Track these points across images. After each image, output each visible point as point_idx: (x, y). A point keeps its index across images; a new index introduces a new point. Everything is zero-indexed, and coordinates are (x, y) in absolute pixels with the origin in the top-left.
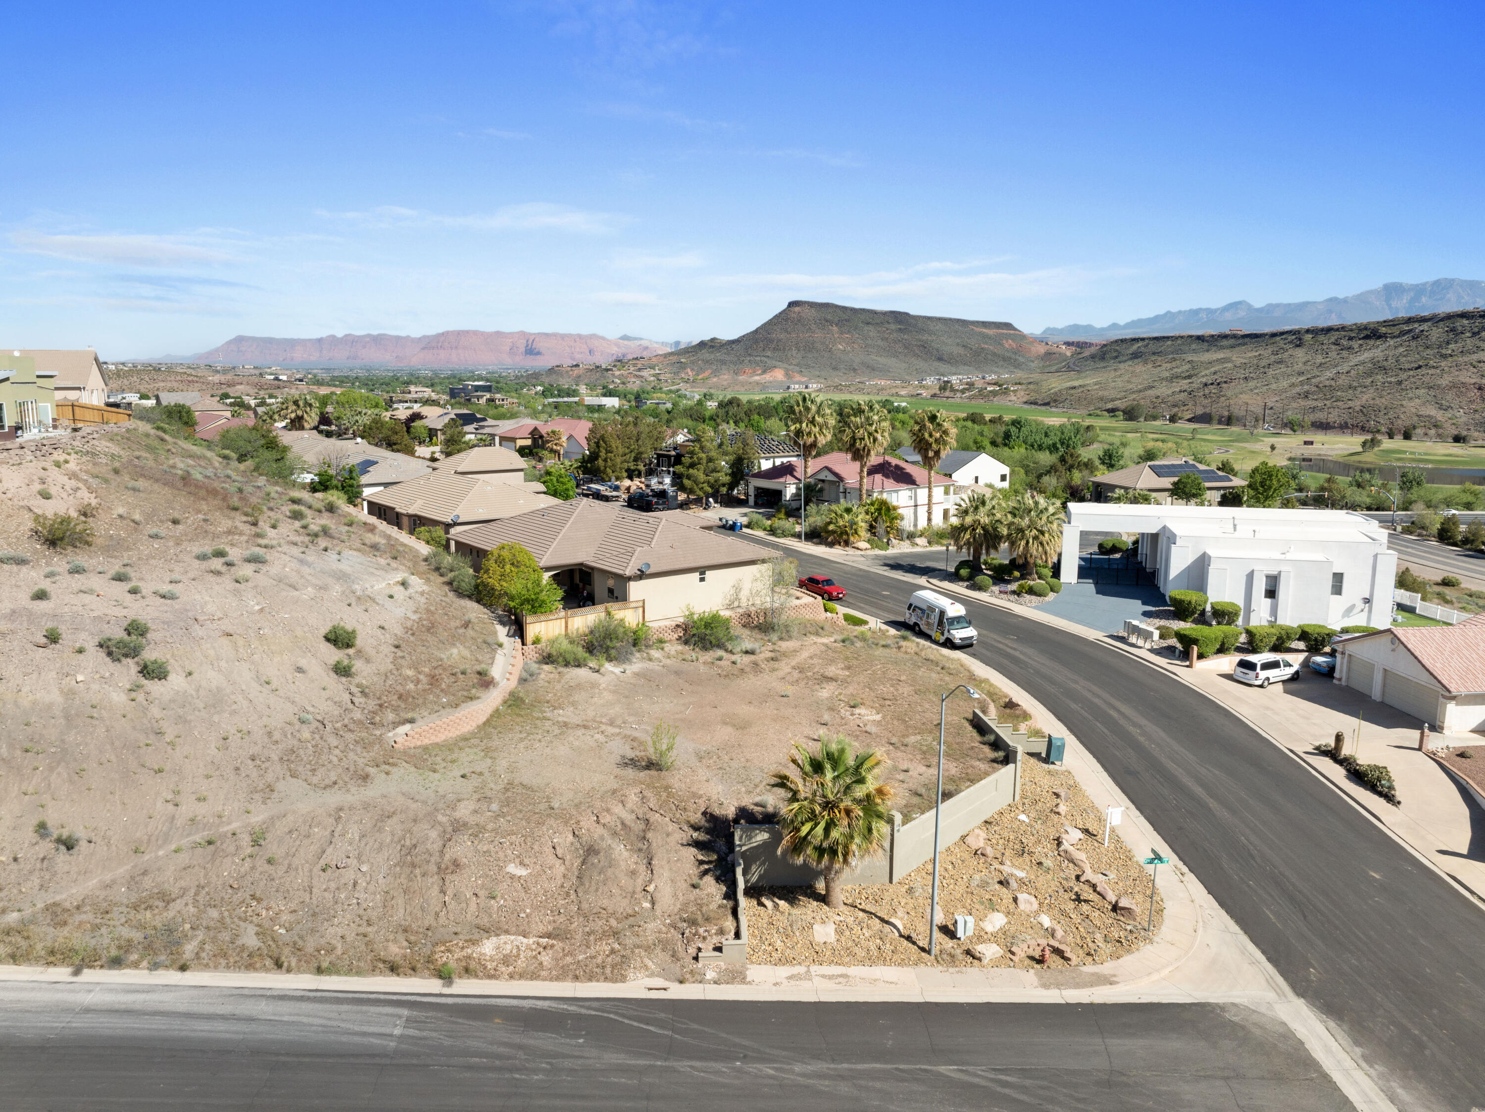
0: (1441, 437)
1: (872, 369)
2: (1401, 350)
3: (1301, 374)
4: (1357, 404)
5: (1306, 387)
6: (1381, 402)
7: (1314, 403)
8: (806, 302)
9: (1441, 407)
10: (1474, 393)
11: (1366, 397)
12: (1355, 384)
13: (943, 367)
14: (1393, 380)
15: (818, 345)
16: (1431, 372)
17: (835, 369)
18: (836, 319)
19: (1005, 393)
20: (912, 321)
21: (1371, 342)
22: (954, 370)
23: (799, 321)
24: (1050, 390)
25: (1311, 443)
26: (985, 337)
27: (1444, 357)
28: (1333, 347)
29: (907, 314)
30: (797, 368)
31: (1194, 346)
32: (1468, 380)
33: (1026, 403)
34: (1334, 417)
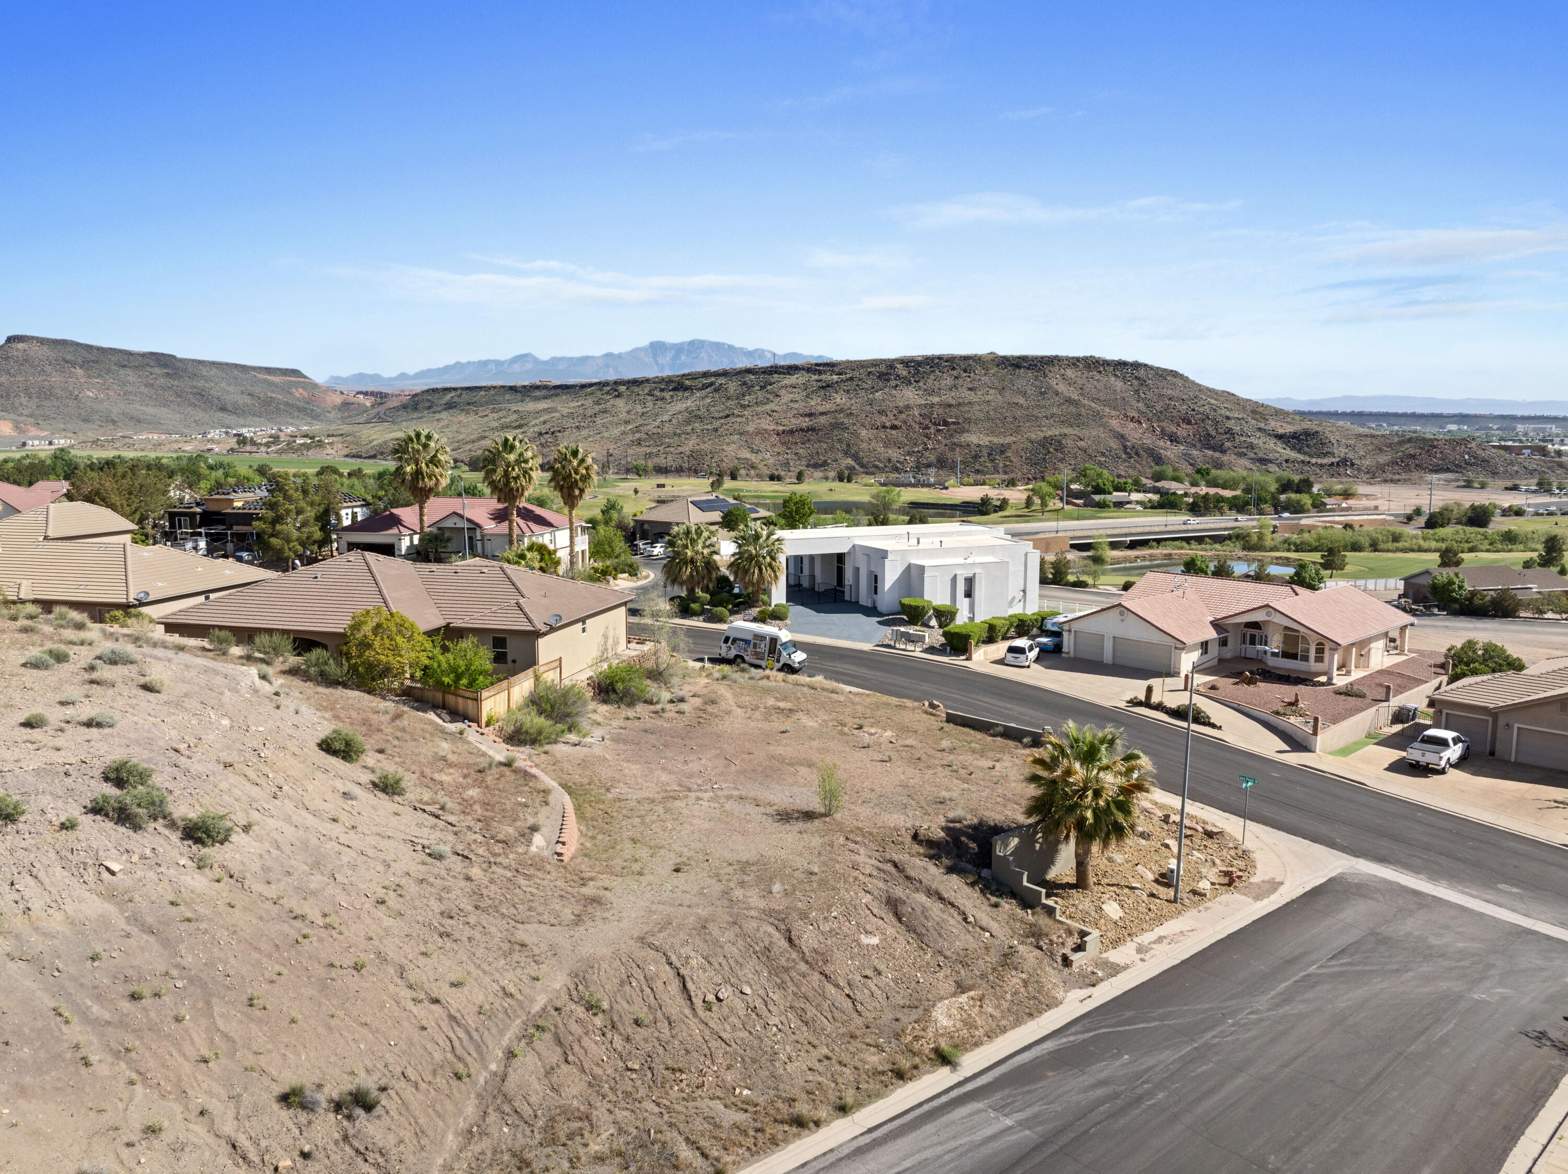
0: (760, 477)
1: (138, 422)
2: (708, 400)
3: (627, 422)
4: (686, 449)
5: (637, 435)
6: (706, 447)
7: (648, 450)
8: (33, 338)
9: (752, 451)
10: (774, 438)
11: (691, 444)
12: (678, 431)
13: (228, 419)
14: (709, 427)
15: (59, 392)
16: (739, 420)
17: (86, 420)
18: (80, 360)
19: (320, 446)
20: (179, 364)
21: (680, 394)
22: (242, 421)
23: (26, 360)
24: (371, 442)
25: (663, 486)
26: (271, 384)
27: (744, 407)
28: (649, 398)
29: (173, 357)
30: (31, 420)
31: (507, 397)
32: (767, 427)
33: (347, 456)
34: (669, 461)
